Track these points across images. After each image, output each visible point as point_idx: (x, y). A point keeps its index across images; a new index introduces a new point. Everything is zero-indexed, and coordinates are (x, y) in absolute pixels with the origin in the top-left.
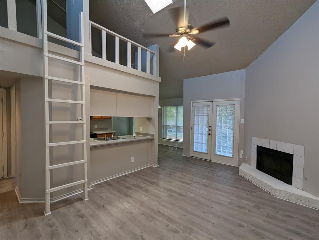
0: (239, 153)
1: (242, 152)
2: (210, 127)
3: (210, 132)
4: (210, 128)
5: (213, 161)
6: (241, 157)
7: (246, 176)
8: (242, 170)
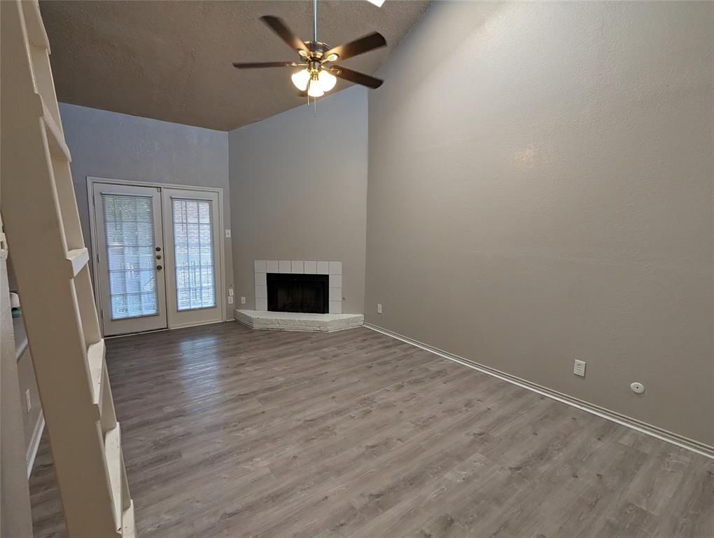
0: (228, 294)
1: (231, 291)
2: (158, 249)
3: (160, 263)
4: (158, 253)
5: (173, 327)
6: (231, 300)
7: (269, 326)
8: (261, 319)
